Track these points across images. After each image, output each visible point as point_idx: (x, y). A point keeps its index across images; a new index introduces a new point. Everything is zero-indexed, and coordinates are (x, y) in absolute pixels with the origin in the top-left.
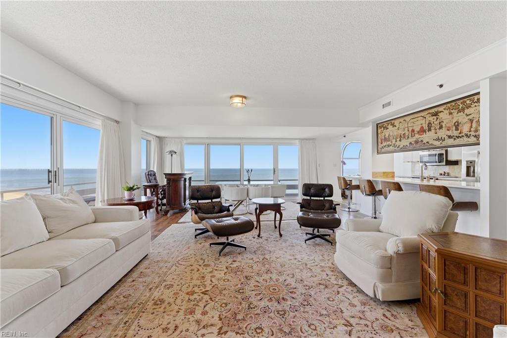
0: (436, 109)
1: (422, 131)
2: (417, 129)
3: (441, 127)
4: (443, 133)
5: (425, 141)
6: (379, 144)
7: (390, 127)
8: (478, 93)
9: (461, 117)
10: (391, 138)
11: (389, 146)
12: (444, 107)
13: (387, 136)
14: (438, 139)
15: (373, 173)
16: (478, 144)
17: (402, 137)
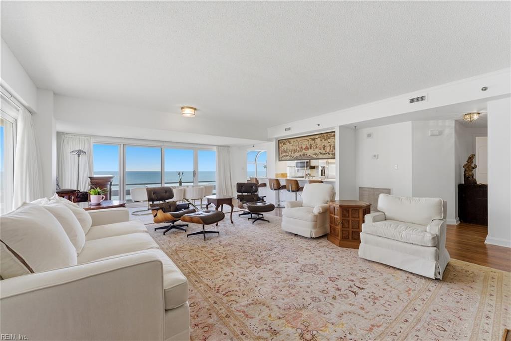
0: (314, 137)
1: (307, 148)
2: (304, 147)
3: (317, 147)
4: (317, 151)
5: (308, 155)
6: (281, 154)
7: (288, 143)
8: (334, 132)
9: (326, 143)
10: (288, 151)
11: (287, 156)
12: (318, 136)
13: (286, 149)
14: (315, 154)
15: (276, 174)
16: (335, 158)
17: (295, 151)
